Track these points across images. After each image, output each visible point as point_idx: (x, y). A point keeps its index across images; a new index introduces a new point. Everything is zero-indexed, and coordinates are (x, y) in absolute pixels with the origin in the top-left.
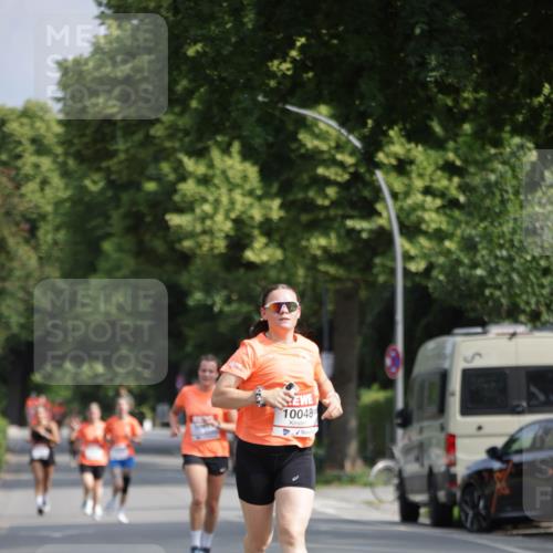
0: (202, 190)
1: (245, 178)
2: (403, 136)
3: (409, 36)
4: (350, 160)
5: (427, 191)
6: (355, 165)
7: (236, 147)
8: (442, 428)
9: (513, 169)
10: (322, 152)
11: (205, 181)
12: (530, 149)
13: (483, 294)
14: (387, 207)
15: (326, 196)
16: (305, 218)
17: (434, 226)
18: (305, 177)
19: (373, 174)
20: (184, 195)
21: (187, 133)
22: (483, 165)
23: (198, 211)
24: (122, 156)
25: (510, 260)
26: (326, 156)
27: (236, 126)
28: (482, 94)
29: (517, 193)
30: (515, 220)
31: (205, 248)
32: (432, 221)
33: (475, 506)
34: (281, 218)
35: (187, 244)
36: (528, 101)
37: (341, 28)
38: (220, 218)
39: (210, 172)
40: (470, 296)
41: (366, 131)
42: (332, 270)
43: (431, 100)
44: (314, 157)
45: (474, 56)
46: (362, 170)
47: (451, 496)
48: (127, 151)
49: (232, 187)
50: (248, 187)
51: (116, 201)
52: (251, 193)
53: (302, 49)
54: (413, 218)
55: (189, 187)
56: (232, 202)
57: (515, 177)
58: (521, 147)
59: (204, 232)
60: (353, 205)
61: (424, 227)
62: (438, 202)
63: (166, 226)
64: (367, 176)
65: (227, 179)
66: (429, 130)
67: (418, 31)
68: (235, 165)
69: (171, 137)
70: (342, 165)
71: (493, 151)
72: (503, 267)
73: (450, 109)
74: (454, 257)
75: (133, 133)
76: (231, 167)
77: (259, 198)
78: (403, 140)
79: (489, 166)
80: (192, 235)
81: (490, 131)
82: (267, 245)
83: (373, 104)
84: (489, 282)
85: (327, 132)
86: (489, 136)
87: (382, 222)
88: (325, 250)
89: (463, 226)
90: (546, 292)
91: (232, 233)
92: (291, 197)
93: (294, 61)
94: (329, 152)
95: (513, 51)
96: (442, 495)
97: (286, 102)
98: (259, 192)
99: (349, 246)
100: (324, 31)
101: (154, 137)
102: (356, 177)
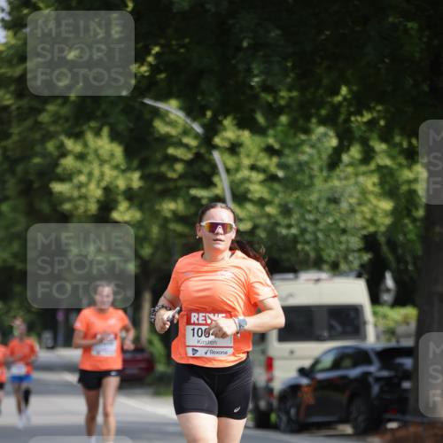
0: (78, 164)
1: (112, 155)
2: (234, 125)
3: (239, 48)
4: (193, 143)
5: (253, 168)
6: (197, 147)
7: (105, 131)
8: (264, 352)
9: (319, 152)
10: (171, 136)
11: (81, 157)
12: (331, 137)
13: (295, 248)
14: (221, 180)
15: (174, 170)
16: (158, 187)
17: (257, 195)
18: (159, 156)
19: (211, 154)
20: (65, 169)
21: (67, 120)
22: (296, 148)
23: (75, 181)
24: (15, 138)
25: (316, 222)
26: (175, 140)
27: (105, 115)
28: (295, 94)
29: (321, 170)
30: (320, 191)
31: (81, 210)
32: (256, 191)
33: (288, 413)
34: (140, 188)
35: (67, 206)
36: (329, 99)
37: (187, 40)
38: (92, 186)
39: (85, 151)
40: (285, 250)
41: (205, 121)
42: (179, 228)
43: (256, 97)
44: (166, 140)
45: (289, 64)
46: (203, 151)
47: (270, 405)
48: (19, 133)
49: (102, 162)
50: (114, 162)
51: (12, 172)
52: (117, 167)
53: (157, 56)
54: (242, 189)
55: (69, 162)
56: (102, 175)
57: (320, 158)
58: (325, 135)
59: (80, 197)
60: (196, 177)
61: (250, 196)
62: (261, 177)
63: (50, 193)
64: (207, 156)
65: (98, 156)
66: (254, 120)
67: (245, 44)
68: (104, 145)
69: (54, 122)
70: (187, 146)
71: (303, 137)
72: (311, 228)
73: (269, 105)
74: (273, 220)
75: (25, 120)
76: (102, 147)
77: (124, 171)
78: (235, 128)
79: (300, 149)
80: (70, 199)
81: (301, 122)
82: (129, 208)
83: (212, 100)
84: (300, 239)
85: (176, 122)
86: (300, 126)
87: (217, 191)
88: (174, 212)
89: (280, 195)
90: (343, 247)
91: (102, 199)
92: (147, 171)
93: (150, 65)
94: (177, 136)
95: (318, 60)
96: (263, 404)
97: (144, 97)
98: (123, 167)
99: (192, 210)
100: (174, 42)
101: (41, 123)
102: (198, 156)
